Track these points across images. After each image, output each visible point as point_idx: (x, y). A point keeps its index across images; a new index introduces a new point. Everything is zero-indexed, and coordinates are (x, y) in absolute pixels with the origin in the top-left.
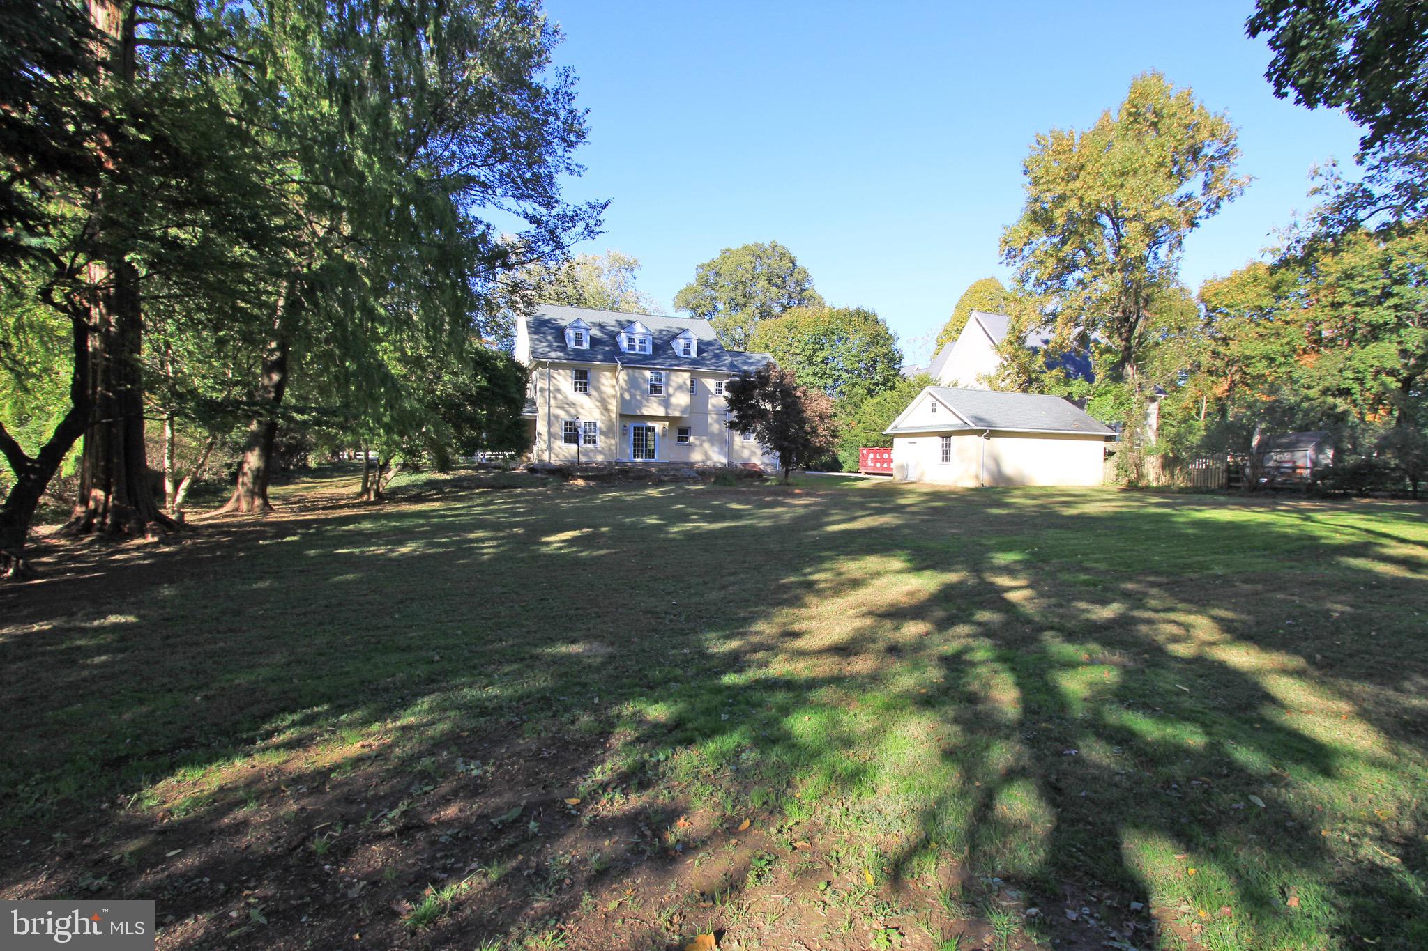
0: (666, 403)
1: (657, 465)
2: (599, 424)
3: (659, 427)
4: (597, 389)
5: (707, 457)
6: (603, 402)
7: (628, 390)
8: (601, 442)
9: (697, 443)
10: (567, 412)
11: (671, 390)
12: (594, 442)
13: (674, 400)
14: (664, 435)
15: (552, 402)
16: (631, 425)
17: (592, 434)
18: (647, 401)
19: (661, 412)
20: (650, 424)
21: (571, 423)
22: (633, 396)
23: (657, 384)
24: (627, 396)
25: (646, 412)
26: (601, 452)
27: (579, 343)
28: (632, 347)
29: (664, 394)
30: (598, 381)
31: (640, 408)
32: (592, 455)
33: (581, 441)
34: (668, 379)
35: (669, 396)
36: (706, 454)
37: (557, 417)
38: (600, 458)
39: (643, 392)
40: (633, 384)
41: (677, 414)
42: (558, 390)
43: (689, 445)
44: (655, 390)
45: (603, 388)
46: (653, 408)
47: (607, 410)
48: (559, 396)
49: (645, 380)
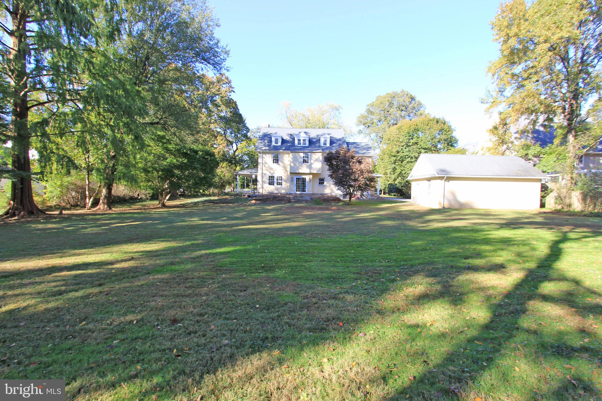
0: (310, 167)
1: (307, 195)
2: (283, 177)
3: (307, 178)
4: (282, 162)
5: (332, 191)
6: (285, 167)
7: (293, 162)
8: (284, 184)
9: (328, 185)
10: (270, 172)
11: (312, 161)
12: (281, 185)
13: (313, 166)
14: (310, 181)
15: (264, 168)
16: (295, 177)
17: (280, 181)
18: (301, 166)
19: (308, 171)
20: (303, 177)
21: (271, 177)
22: (295, 164)
23: (306, 159)
24: (292, 165)
25: (301, 171)
26: (284, 189)
27: (276, 143)
28: (299, 144)
29: (309, 163)
30: (283, 159)
31: (298, 170)
32: (280, 190)
33: (275, 184)
34: (311, 156)
35: (312, 164)
36: (332, 190)
37: (265, 174)
38: (283, 191)
39: (299, 163)
40: (295, 160)
41: (315, 172)
42: (266, 163)
43: (324, 186)
44: (305, 161)
45: (285, 162)
46: (304, 169)
47: (286, 171)
48: (266, 165)
49: (300, 157)
